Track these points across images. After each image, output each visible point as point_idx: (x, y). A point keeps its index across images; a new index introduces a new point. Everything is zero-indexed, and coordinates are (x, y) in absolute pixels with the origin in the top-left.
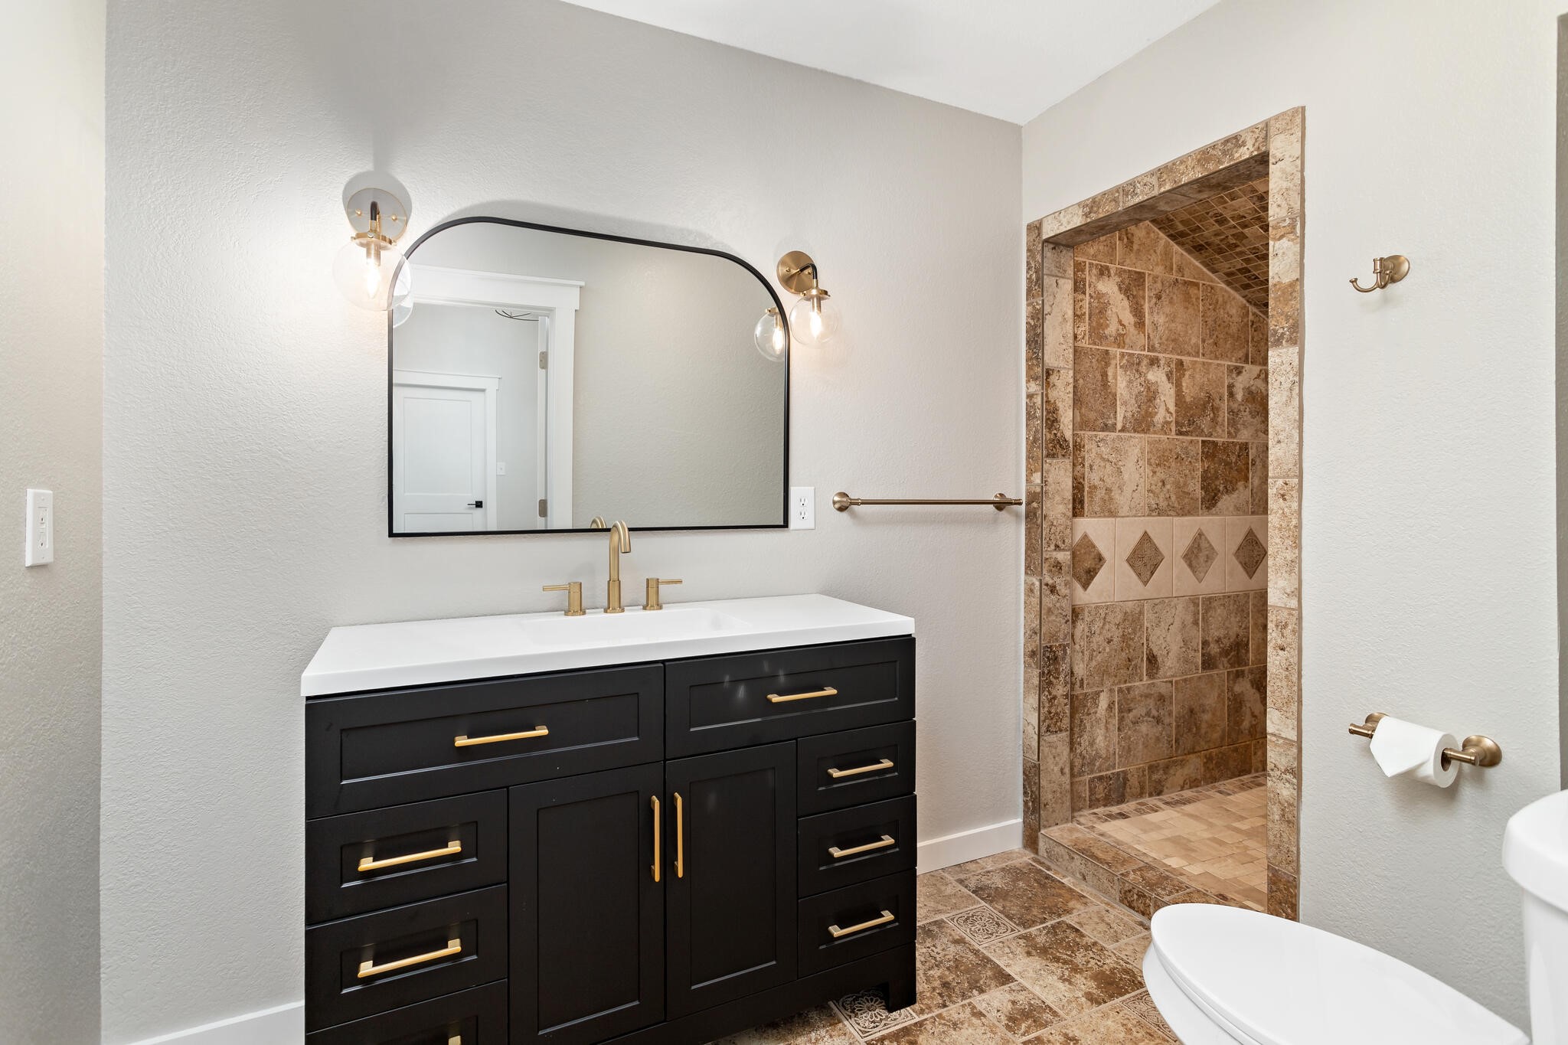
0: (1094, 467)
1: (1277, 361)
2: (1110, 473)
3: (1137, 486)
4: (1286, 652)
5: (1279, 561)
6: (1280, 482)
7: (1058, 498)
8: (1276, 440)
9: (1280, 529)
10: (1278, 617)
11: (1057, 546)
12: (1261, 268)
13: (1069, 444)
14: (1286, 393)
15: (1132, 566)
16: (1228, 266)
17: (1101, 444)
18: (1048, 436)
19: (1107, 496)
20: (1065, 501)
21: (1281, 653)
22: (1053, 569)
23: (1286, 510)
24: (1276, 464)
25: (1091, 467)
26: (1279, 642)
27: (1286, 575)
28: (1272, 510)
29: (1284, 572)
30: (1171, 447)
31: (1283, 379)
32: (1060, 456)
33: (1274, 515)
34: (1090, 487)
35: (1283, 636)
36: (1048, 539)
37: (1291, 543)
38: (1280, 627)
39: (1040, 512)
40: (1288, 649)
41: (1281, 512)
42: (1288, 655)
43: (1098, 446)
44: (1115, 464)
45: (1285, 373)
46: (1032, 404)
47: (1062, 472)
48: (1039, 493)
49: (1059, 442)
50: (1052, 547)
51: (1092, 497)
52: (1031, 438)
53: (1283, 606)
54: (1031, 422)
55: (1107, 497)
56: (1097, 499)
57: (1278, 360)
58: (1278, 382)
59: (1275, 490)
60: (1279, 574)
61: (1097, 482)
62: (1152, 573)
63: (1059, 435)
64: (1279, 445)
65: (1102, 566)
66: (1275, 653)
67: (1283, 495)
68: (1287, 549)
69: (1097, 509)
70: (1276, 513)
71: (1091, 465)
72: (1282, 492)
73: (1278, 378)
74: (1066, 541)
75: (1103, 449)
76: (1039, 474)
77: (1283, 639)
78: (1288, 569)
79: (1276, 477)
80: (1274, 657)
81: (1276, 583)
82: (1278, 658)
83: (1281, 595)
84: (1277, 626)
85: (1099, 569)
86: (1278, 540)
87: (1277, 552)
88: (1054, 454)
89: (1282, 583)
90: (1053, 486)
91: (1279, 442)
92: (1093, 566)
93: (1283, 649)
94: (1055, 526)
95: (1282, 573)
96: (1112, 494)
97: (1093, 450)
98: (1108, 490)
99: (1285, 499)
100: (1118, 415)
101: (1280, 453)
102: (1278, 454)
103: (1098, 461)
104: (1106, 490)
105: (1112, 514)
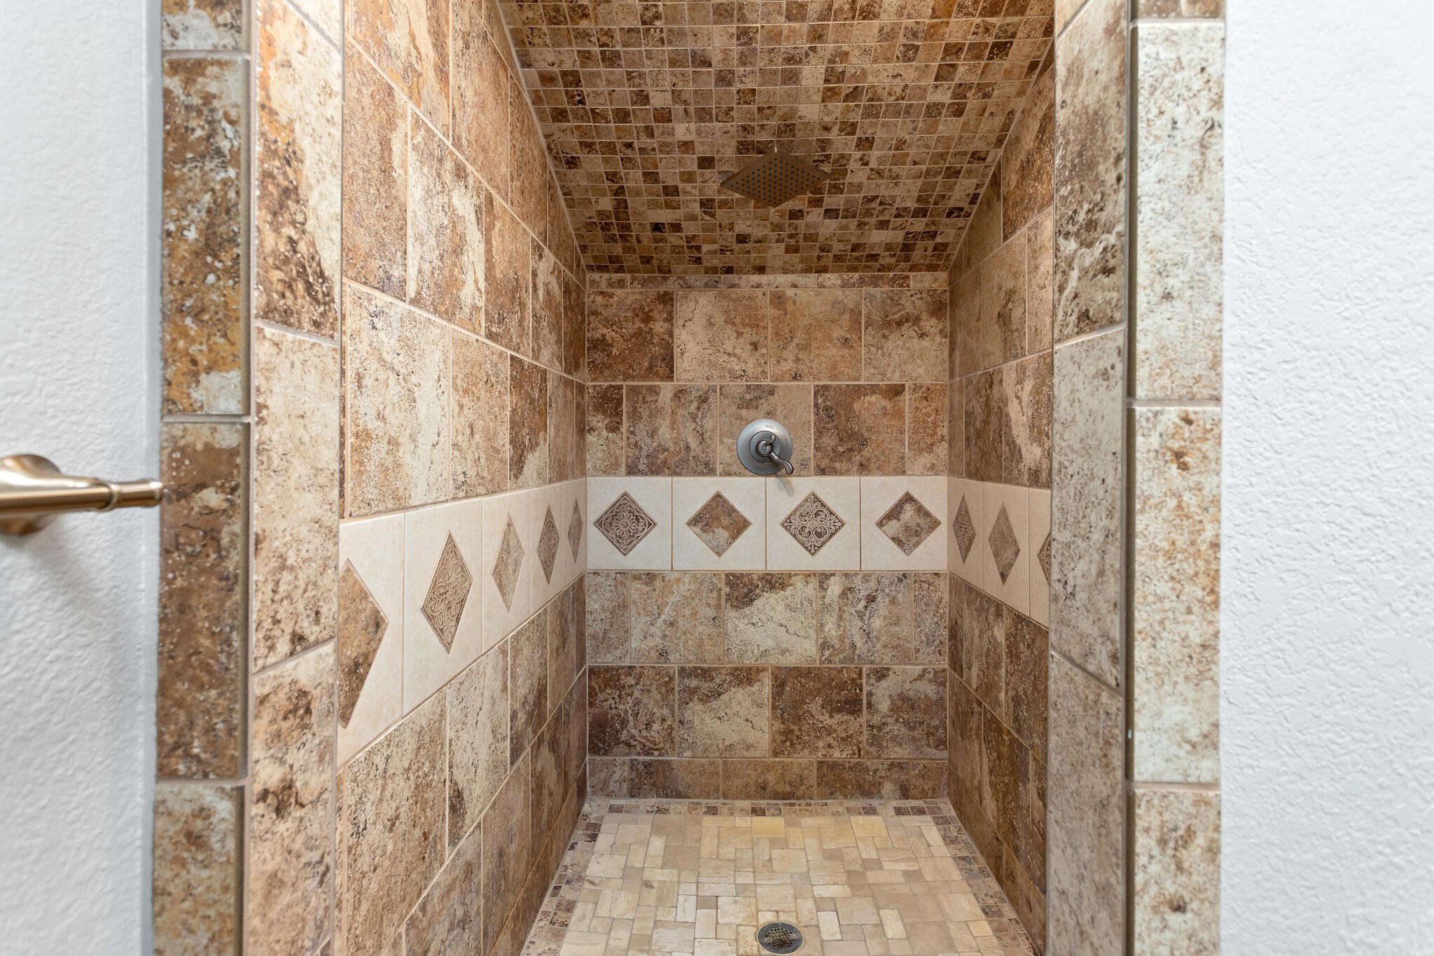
0: (367, 381)
1: (1163, 55)
2: (396, 399)
3: (439, 435)
4: (1189, 915)
5: (1169, 648)
6: (1172, 414)
7: (300, 470)
8: (1159, 290)
9: (1169, 555)
10: (1167, 816)
11: (298, 639)
12: (598, 82)
13: (330, 288)
14: (1190, 156)
15: (430, 618)
16: (551, 59)
17: (379, 323)
18: (270, 239)
19: (391, 459)
20: (322, 480)
21: (1174, 919)
22: (285, 725)
23: (1187, 497)
24: (1156, 360)
25: (359, 378)
26: (1170, 888)
27: (1186, 689)
28: (1148, 498)
29: (1180, 679)
30: (481, 359)
31: (1180, 112)
32: (307, 325)
33: (1154, 512)
34: (357, 435)
35: (1180, 868)
36: (267, 624)
37: (1200, 594)
38: (1172, 844)
39: (237, 528)
40: (1194, 905)
41: (1172, 503)
42: (1196, 924)
43: (374, 328)
44: (404, 379)
45: (1186, 94)
46: (196, 101)
47: (312, 380)
48: (233, 453)
49: (303, 273)
50: (283, 646)
51: (361, 463)
52: (192, 234)
53: (1179, 778)
54: (190, 173)
55: (389, 463)
56: (371, 467)
57: (1167, 54)
58: (1164, 121)
59: (1155, 441)
60: (1168, 688)
61: (372, 424)
62: (458, 621)
63: (302, 247)
64: (1166, 306)
65: (380, 640)
66: (1157, 923)
67: (1178, 455)
68: (1189, 611)
69: (372, 493)
70: (1159, 506)
71: (358, 374)
72: (1176, 445)
73: (1168, 106)
74: (324, 610)
75: (382, 335)
76: (235, 376)
77: (1182, 879)
78: (1193, 670)
79: (1156, 401)
80: (1155, 936)
81: (1158, 715)
82: (1168, 935)
83: (1174, 750)
84: (1163, 842)
85: (375, 651)
86: (1164, 588)
87: (1161, 622)
88: (287, 312)
89: (1174, 713)
90: (285, 428)
91: (1167, 296)
92: (363, 650)
93: (1179, 908)
94: (292, 568)
95: (1176, 683)
96: (400, 454)
97: (364, 335)
98: (393, 443)
99: (1184, 467)
100: (410, 262)
101: (1172, 331)
102: (1164, 333)
103: (373, 365)
104: (389, 443)
105: (401, 504)
